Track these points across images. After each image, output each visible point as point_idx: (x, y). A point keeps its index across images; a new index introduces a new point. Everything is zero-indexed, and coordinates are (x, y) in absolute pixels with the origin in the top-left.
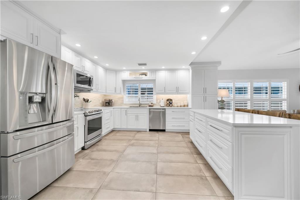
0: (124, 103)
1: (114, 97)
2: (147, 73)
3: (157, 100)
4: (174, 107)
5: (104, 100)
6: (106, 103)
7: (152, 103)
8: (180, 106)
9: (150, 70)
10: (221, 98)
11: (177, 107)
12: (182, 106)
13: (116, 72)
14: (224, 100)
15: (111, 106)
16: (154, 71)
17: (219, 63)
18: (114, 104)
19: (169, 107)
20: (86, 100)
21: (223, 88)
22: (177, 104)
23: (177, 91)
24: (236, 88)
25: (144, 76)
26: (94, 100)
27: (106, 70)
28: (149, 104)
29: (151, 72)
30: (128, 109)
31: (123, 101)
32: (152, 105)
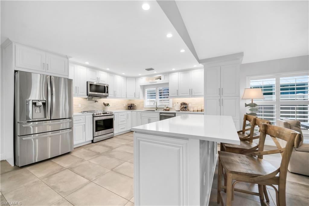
0: (144, 107)
1: (136, 102)
2: (161, 77)
3: (173, 104)
4: (190, 111)
5: (127, 104)
6: (128, 106)
7: (168, 107)
8: (197, 110)
9: (163, 74)
10: (251, 101)
11: (193, 112)
12: (199, 111)
13: (136, 78)
14: (255, 103)
15: (133, 109)
16: (168, 74)
17: (241, 54)
18: (136, 108)
19: (184, 112)
20: (106, 104)
21: (254, 88)
22: (193, 108)
23: (191, 94)
24: (281, 86)
25: (159, 80)
26: (117, 104)
27: (127, 78)
28: (164, 108)
29: (165, 75)
30: (142, 113)
31: (143, 105)
32: (168, 109)
